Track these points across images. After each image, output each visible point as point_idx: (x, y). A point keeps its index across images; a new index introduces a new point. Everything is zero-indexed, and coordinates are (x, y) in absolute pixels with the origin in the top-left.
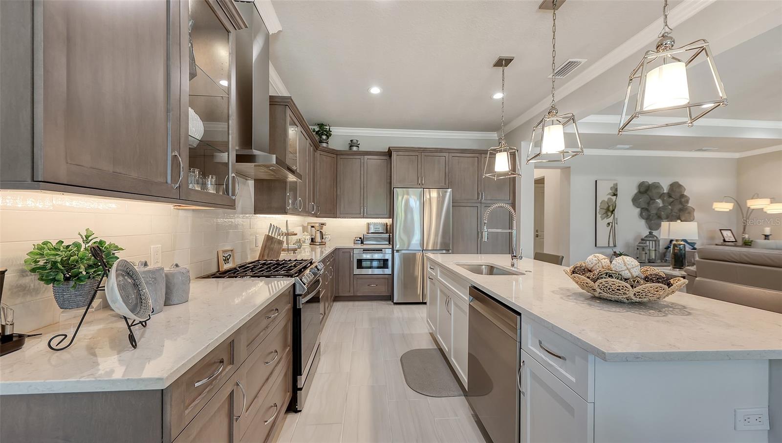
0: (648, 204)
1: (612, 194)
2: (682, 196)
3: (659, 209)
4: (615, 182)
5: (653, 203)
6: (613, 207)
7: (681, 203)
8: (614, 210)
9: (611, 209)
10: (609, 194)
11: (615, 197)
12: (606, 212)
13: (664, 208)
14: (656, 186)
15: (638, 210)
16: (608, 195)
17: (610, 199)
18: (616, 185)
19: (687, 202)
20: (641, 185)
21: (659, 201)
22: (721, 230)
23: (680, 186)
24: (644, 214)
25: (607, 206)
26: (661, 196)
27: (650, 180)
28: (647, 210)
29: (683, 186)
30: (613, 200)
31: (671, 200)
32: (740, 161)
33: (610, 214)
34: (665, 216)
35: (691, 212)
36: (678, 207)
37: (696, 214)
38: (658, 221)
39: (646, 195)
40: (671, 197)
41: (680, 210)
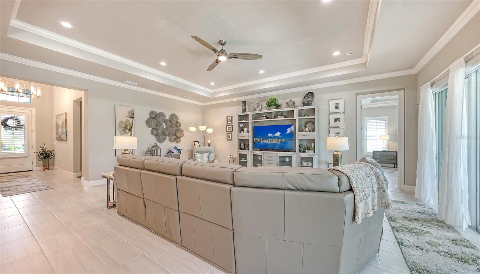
0: (157, 126)
1: (129, 117)
2: (177, 122)
3: (164, 129)
4: (133, 108)
5: (160, 125)
6: (130, 126)
7: (176, 126)
8: (131, 129)
9: (129, 127)
10: (127, 116)
11: (132, 119)
12: (125, 130)
13: (167, 129)
14: (162, 115)
15: (150, 129)
16: (125, 117)
17: (128, 121)
18: (133, 110)
19: (180, 126)
20: (152, 113)
21: (164, 124)
22: (194, 142)
23: (176, 116)
24: (154, 132)
25: (125, 125)
26: (165, 121)
27: (158, 111)
28: (156, 129)
29: (177, 116)
30: (130, 121)
31: (171, 124)
32: (204, 107)
33: (127, 131)
34: (168, 134)
35: (182, 132)
36: (175, 128)
37: (185, 133)
38: (164, 137)
39: (155, 120)
40: (171, 122)
41: (176, 131)
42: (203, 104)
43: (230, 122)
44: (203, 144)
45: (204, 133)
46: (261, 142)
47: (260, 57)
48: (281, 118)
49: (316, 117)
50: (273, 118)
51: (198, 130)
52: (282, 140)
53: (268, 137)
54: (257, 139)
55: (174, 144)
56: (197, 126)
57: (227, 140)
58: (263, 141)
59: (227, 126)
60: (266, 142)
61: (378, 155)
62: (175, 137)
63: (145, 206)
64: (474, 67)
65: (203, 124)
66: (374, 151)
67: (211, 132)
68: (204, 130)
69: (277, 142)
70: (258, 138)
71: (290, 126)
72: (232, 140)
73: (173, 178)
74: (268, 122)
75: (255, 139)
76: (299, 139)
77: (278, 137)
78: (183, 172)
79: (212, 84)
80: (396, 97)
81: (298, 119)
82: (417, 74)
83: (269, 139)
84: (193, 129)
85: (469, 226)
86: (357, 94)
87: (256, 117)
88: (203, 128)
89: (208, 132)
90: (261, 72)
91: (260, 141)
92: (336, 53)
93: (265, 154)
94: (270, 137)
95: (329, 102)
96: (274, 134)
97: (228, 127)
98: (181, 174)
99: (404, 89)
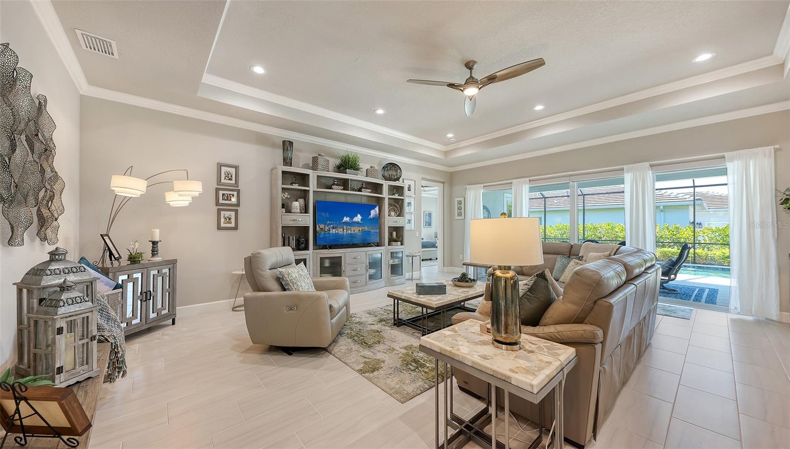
43: (230, 179)
46: (331, 232)
48: (365, 192)
49: (405, 197)
52: (364, 228)
53: (343, 223)
54: (322, 226)
57: (219, 228)
58: (334, 230)
59: (217, 190)
60: (340, 231)
69: (356, 231)
70: (325, 224)
72: (237, 229)
75: (319, 227)
76: (388, 227)
77: (357, 223)
81: (388, 198)
83: (345, 227)
91: (330, 230)
94: (346, 223)
96: (352, 218)
97: (221, 193)
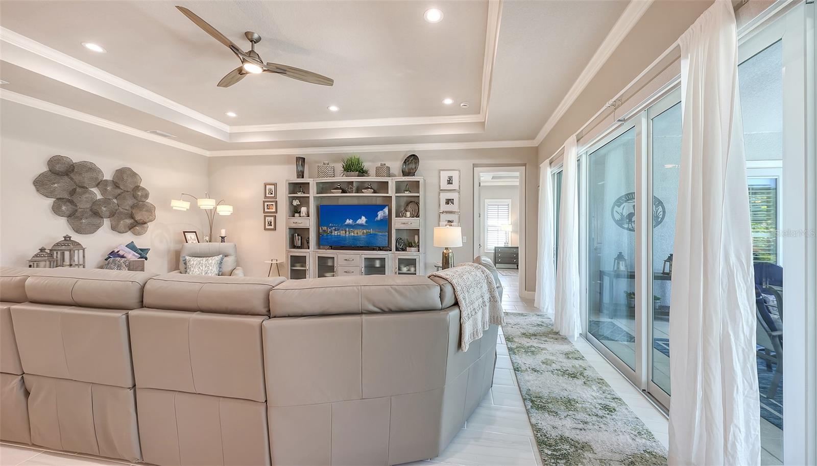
0: (72, 192)
2: (137, 188)
3: (95, 203)
5: (84, 193)
7: (135, 197)
13: (106, 202)
14: (89, 168)
15: (50, 201)
19: (146, 196)
20: (54, 162)
21: (95, 190)
22: (184, 232)
23: (134, 175)
24: (64, 208)
26: (101, 184)
27: (76, 157)
28: (71, 202)
29: (137, 174)
31: (119, 191)
32: (211, 159)
34: (108, 214)
35: (151, 210)
36: (130, 202)
37: (158, 213)
38: (96, 221)
39: (66, 178)
40: (119, 187)
41: (133, 207)
42: (208, 154)
43: (272, 194)
44: (207, 238)
45: (211, 215)
46: (333, 234)
47: (329, 82)
48: (368, 193)
49: (421, 194)
50: (355, 193)
51: (194, 208)
52: (369, 231)
53: (346, 225)
54: (325, 228)
55: (128, 237)
56: (192, 198)
57: (265, 229)
58: (336, 232)
59: (264, 202)
60: (342, 233)
61: (500, 253)
62: (129, 221)
63: (27, 393)
64: (587, 145)
65: (209, 196)
66: (495, 248)
67: (229, 214)
68: (212, 207)
69: (360, 234)
70: (328, 226)
71: (382, 207)
72: (275, 230)
73: (120, 315)
74: (345, 198)
75: (322, 229)
76: (396, 229)
77: (362, 225)
78: (147, 300)
79: (231, 114)
80: (517, 174)
81: (394, 197)
82: (537, 147)
83: (347, 229)
84: (181, 205)
85: (580, 334)
86: (474, 166)
87: (324, 188)
88: (206, 204)
89: (221, 213)
90: (334, 108)
91: (332, 232)
92: (448, 101)
93: (340, 256)
94: (348, 225)
95: (440, 173)
96: (355, 220)
97: (266, 204)
98: (142, 305)
99: (525, 165)
